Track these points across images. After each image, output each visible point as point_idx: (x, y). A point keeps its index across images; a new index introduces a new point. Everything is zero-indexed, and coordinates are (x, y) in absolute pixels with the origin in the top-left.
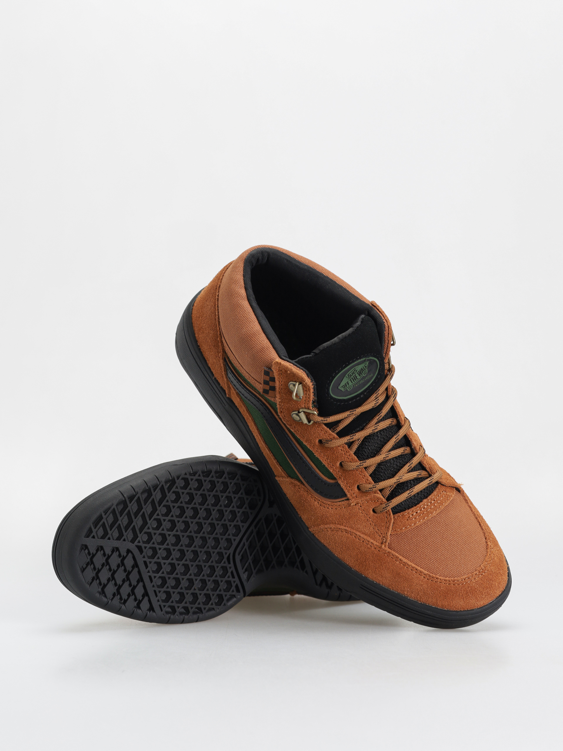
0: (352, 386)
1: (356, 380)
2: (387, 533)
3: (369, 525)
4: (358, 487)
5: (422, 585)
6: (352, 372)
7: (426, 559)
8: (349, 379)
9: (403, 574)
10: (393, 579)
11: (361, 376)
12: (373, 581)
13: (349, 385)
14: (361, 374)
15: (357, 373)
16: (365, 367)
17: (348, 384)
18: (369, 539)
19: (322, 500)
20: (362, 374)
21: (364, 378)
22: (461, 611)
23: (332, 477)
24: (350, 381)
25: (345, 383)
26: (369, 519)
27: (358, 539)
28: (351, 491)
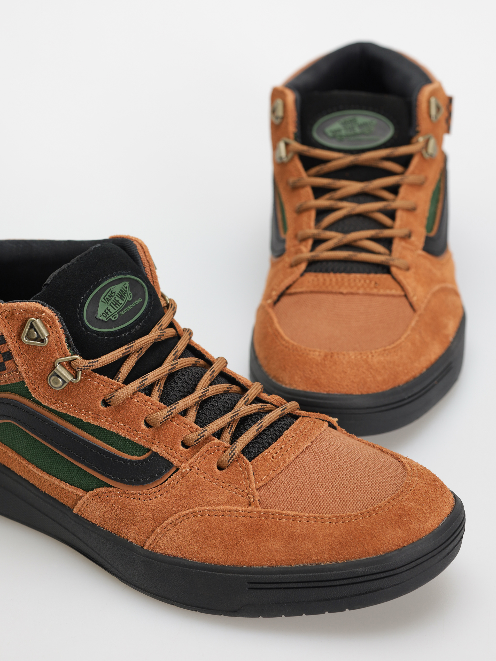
0: (116, 313)
1: (120, 305)
2: (251, 485)
3: (222, 489)
4: (185, 445)
5: (332, 533)
6: (109, 294)
7: (322, 500)
8: (109, 304)
9: (299, 531)
10: (288, 547)
11: (125, 300)
12: (262, 567)
13: (111, 313)
14: (124, 298)
15: (117, 295)
16: (126, 288)
17: (109, 310)
18: (228, 507)
19: (142, 491)
20: (126, 297)
21: (129, 303)
22: (404, 546)
23: (142, 450)
24: (110, 306)
25: (104, 310)
26: (218, 481)
27: (216, 516)
28: (175, 454)
